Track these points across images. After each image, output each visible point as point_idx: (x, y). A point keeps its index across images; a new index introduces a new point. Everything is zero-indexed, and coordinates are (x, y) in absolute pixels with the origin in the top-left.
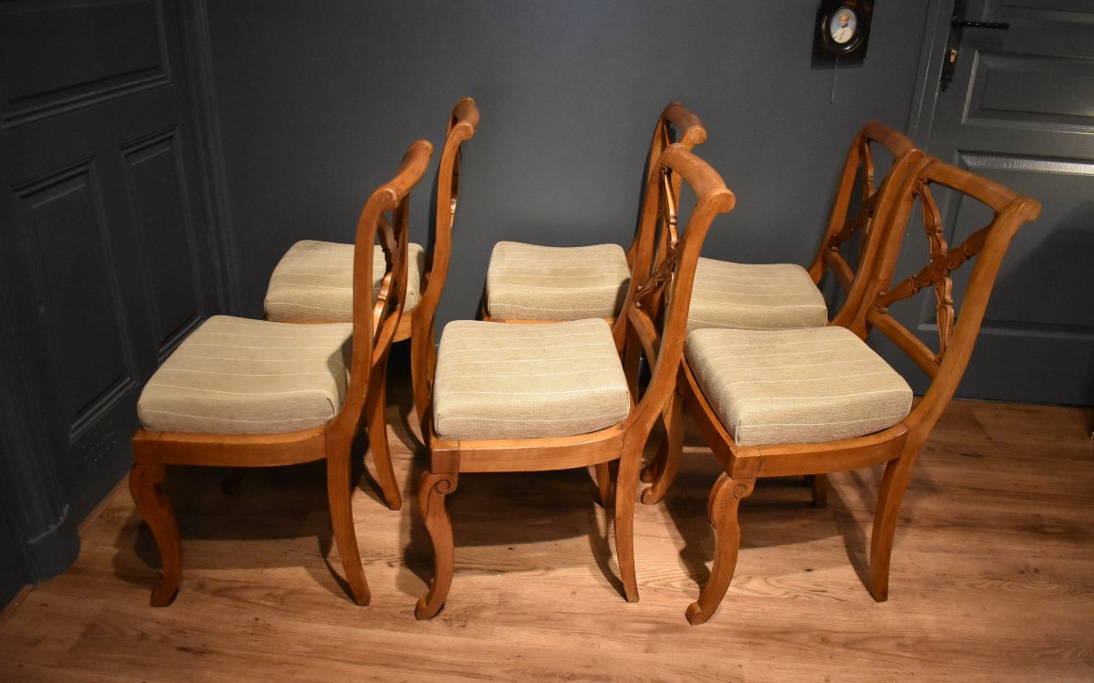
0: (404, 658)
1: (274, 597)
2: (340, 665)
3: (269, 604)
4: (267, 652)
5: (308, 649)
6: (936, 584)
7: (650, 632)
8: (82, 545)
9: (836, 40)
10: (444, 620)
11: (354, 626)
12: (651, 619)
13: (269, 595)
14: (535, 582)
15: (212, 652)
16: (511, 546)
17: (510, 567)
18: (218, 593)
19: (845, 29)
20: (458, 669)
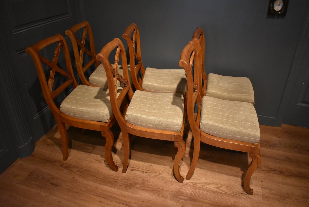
0: (110, 196)
1: (80, 171)
2: (92, 196)
3: (78, 173)
4: (74, 188)
5: (85, 189)
6: (284, 197)
7: (185, 200)
8: (35, 148)
9: (275, 10)
10: (125, 186)
11: (99, 184)
12: (187, 195)
13: (79, 170)
14: (154, 178)
15: (59, 186)
16: (151, 164)
17: (148, 171)
18: (66, 168)
19: (279, 6)
20: (125, 203)
